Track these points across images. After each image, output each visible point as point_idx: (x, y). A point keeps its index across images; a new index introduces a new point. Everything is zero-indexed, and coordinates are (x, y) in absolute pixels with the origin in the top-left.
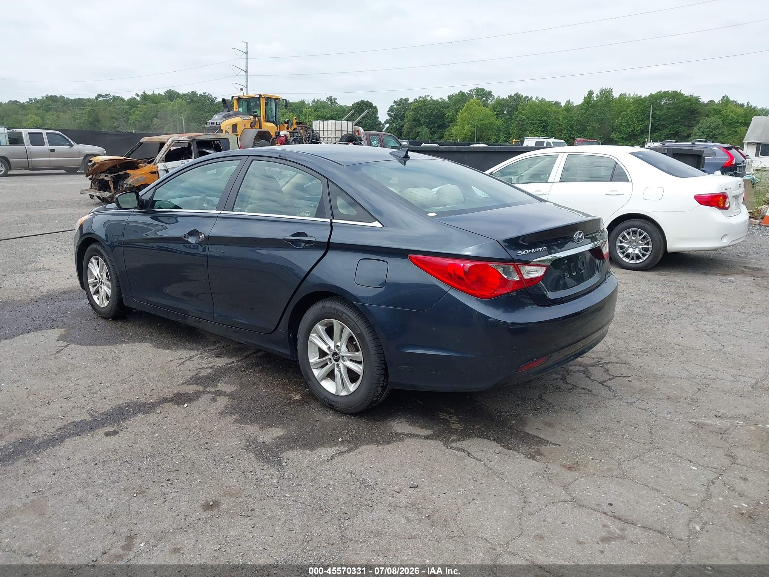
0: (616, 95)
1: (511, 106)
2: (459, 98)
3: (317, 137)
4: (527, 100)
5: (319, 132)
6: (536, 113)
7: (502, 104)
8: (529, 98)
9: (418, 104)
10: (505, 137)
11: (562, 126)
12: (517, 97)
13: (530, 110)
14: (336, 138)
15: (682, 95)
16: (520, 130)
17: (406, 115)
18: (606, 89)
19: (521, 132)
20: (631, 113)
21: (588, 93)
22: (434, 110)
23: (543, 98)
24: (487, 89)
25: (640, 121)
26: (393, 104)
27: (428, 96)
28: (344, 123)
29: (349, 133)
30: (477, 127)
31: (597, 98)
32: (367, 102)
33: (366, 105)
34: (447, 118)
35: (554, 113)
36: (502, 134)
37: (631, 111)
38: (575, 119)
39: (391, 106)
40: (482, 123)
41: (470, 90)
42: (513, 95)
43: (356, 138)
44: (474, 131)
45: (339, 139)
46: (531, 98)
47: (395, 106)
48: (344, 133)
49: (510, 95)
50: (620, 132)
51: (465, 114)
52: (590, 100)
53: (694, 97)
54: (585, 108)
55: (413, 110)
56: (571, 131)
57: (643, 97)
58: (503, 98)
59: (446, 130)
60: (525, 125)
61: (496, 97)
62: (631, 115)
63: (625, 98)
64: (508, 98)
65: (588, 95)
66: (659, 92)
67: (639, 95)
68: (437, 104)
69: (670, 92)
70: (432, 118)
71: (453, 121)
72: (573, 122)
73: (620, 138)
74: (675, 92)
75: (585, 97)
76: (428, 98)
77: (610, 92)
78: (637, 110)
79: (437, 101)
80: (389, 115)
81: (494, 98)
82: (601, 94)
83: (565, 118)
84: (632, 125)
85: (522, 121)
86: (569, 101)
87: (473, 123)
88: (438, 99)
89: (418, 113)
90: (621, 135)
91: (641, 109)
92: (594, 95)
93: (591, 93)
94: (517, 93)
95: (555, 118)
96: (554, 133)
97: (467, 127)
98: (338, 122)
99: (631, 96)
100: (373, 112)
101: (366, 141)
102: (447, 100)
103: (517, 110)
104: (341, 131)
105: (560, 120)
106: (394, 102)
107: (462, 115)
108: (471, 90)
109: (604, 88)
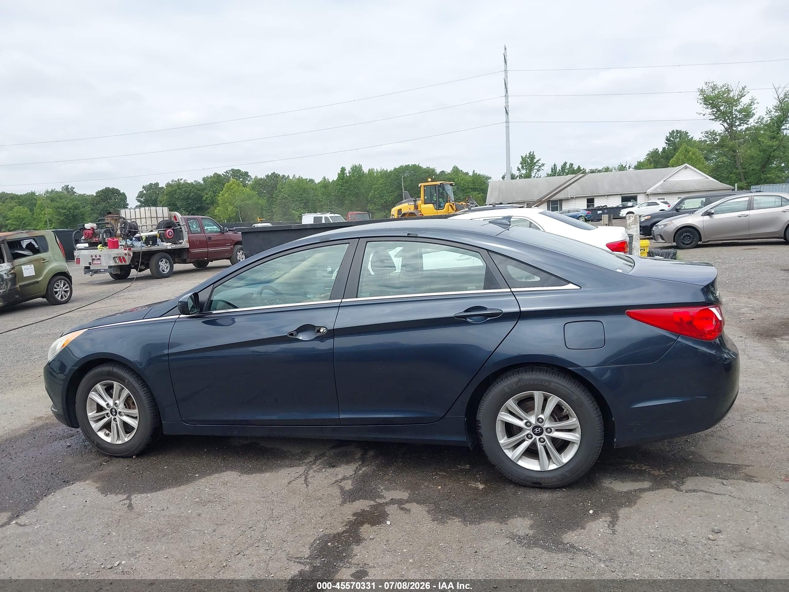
0: (366, 170)
1: (270, 186)
2: (215, 180)
3: (134, 226)
4: (285, 179)
5: (135, 220)
6: (295, 191)
7: (259, 184)
8: (286, 177)
9: (172, 188)
10: (268, 216)
11: (322, 201)
12: (274, 177)
13: (290, 189)
14: (152, 225)
15: (420, 167)
16: (284, 207)
17: (158, 200)
18: (356, 165)
19: (284, 210)
20: (381, 186)
21: (341, 169)
22: (190, 193)
23: (300, 176)
24: (243, 170)
25: (390, 192)
26: (142, 190)
27: (181, 179)
28: (159, 209)
29: (165, 219)
30: (240, 207)
31: (349, 173)
32: (113, 189)
33: (112, 192)
34: (206, 200)
35: (313, 189)
36: (265, 213)
37: (381, 184)
38: (333, 194)
39: (140, 192)
40: (245, 203)
41: (225, 171)
42: (270, 174)
43: (174, 223)
44: (238, 211)
45: (155, 227)
46: (288, 176)
47: (145, 192)
48: (161, 219)
49: (267, 174)
50: (375, 204)
51: (226, 195)
52: (344, 176)
53: (431, 169)
54: (341, 183)
55: (167, 195)
56: (331, 205)
57: (389, 171)
58: (261, 178)
59: (206, 212)
60: (287, 203)
61: (253, 177)
62: (381, 188)
63: (374, 173)
64: (265, 178)
65: (341, 171)
66: (401, 166)
67: (385, 169)
68: (193, 187)
69: (410, 165)
70: (190, 201)
71: (213, 202)
72: (332, 197)
73: (376, 209)
74: (415, 165)
75: (338, 174)
76: (182, 182)
77: (360, 167)
78: (385, 183)
79: (192, 184)
80: (139, 201)
81: (252, 178)
82: (352, 170)
83: (324, 194)
84: (384, 196)
85: (284, 199)
86: (324, 178)
87: (236, 204)
88: (193, 182)
89: (173, 197)
90: (375, 206)
91: (389, 182)
92: (347, 171)
93: (343, 170)
94: (274, 173)
95: (314, 195)
96: (316, 209)
97: (230, 208)
98: (153, 208)
99: (379, 171)
100: (122, 199)
101: (185, 226)
102: (202, 182)
103: (277, 189)
104: (157, 218)
105: (319, 196)
106: (143, 188)
107: (223, 196)
108: (227, 171)
109: (354, 164)
